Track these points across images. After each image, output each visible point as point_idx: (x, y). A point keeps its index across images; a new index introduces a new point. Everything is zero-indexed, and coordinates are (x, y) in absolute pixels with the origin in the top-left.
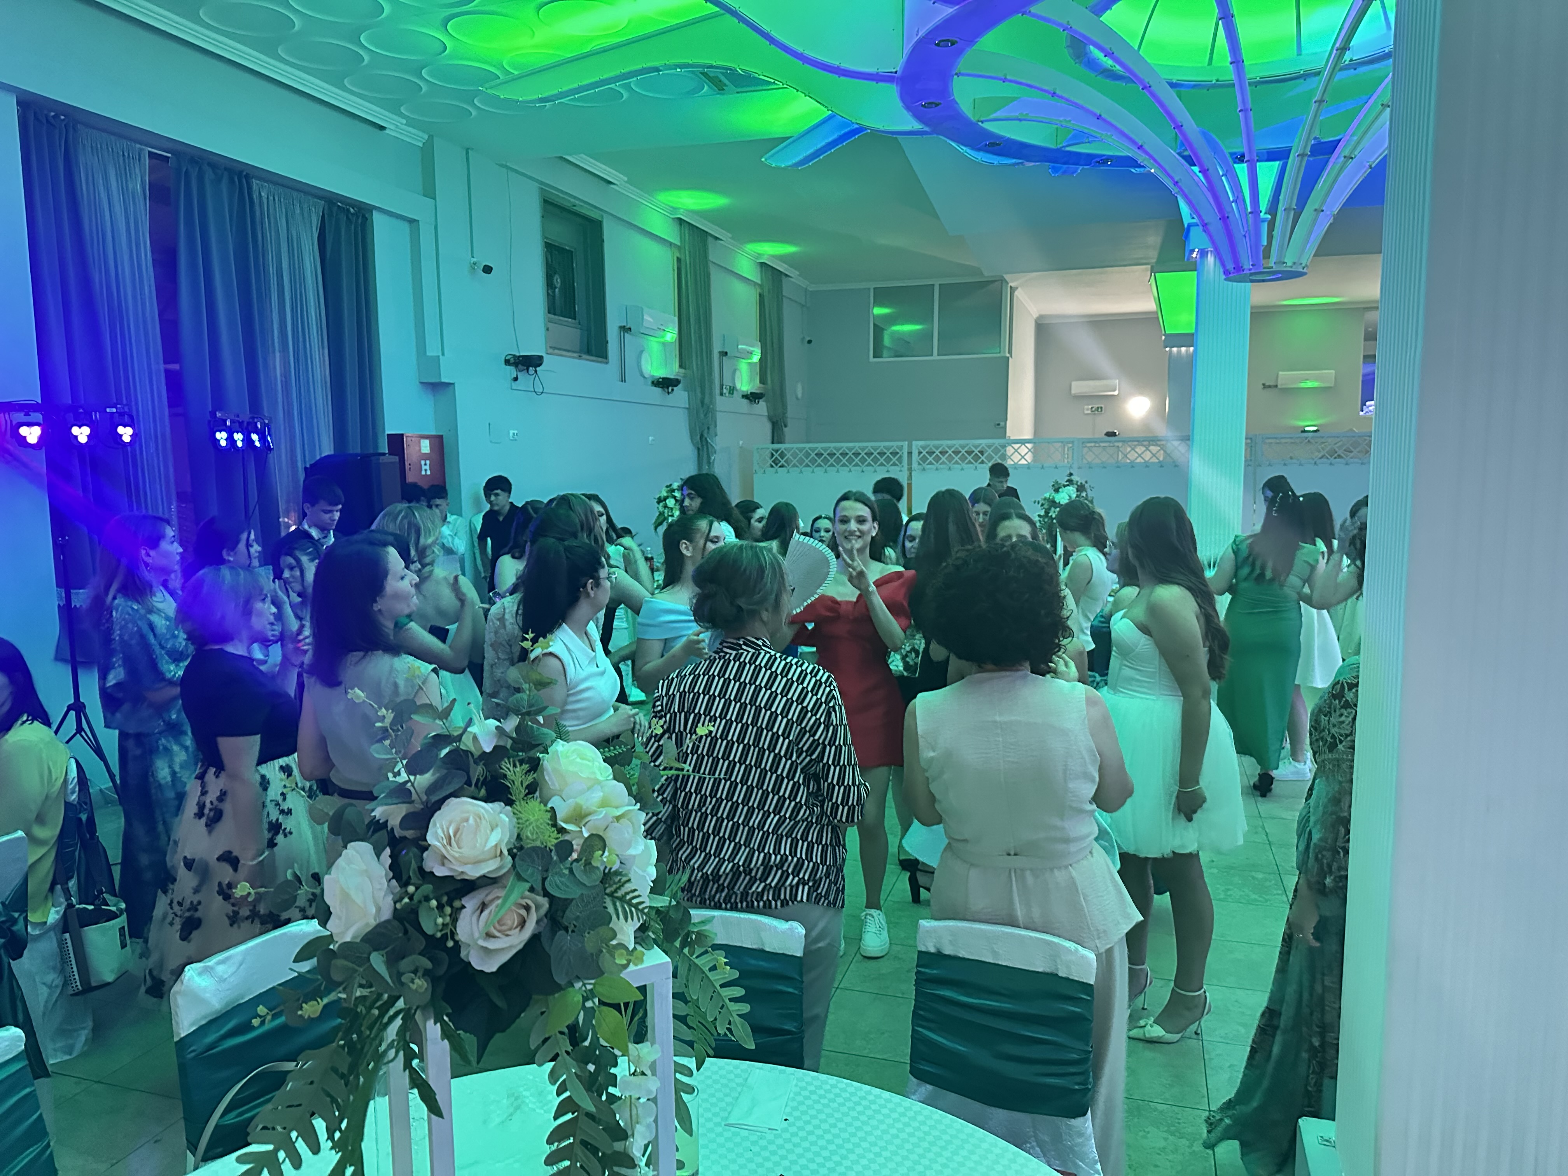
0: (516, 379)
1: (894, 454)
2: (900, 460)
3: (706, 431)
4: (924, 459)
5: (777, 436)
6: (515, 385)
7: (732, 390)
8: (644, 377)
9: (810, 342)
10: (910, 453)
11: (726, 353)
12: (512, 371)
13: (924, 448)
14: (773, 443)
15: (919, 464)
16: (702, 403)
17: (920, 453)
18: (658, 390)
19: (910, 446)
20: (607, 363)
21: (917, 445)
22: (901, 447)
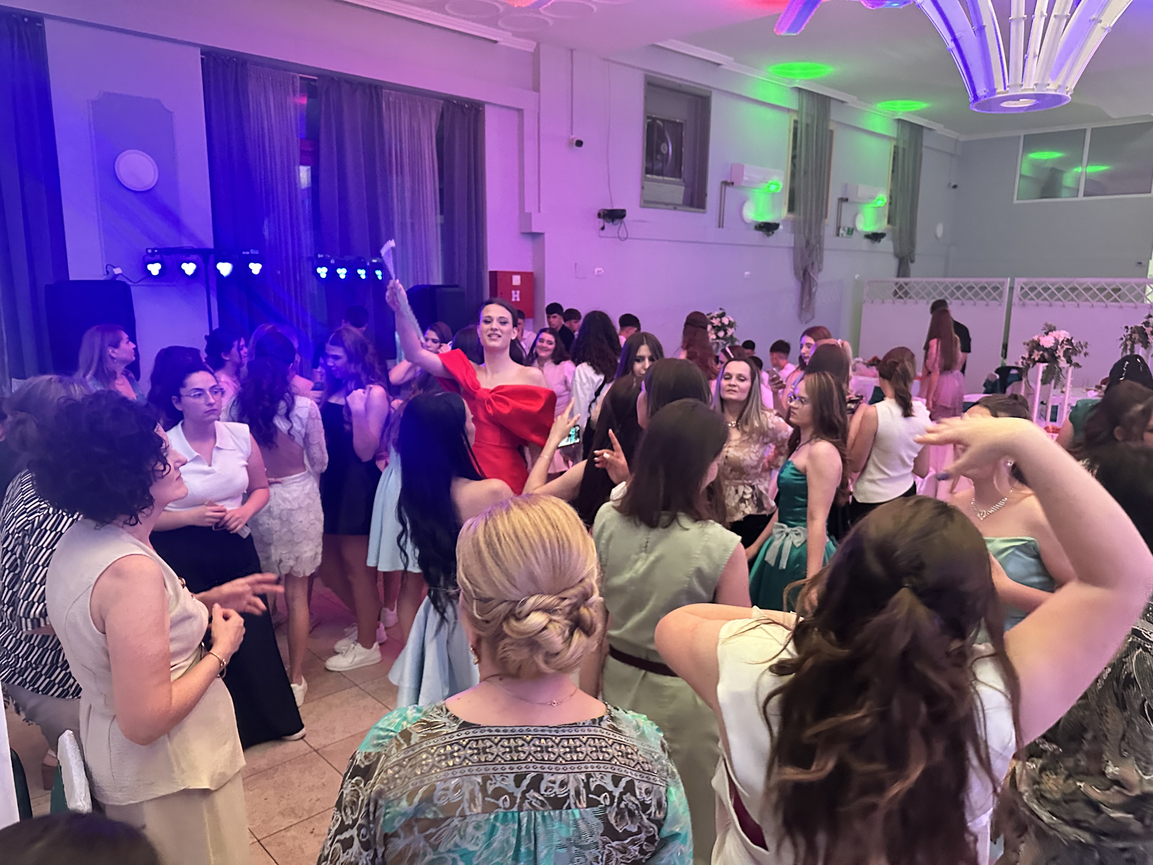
0: (603, 228)
1: (996, 289)
2: (1001, 295)
3: (810, 267)
4: (1025, 295)
5: (903, 270)
6: (602, 233)
7: (851, 231)
8: (746, 223)
9: (955, 187)
10: (1012, 289)
11: (847, 200)
12: (601, 222)
13: (1026, 284)
14: (898, 276)
15: (1020, 299)
16: (808, 243)
17: (1022, 288)
18: (760, 233)
19: (1012, 282)
20: (704, 213)
21: (1019, 281)
22: (1003, 284)
